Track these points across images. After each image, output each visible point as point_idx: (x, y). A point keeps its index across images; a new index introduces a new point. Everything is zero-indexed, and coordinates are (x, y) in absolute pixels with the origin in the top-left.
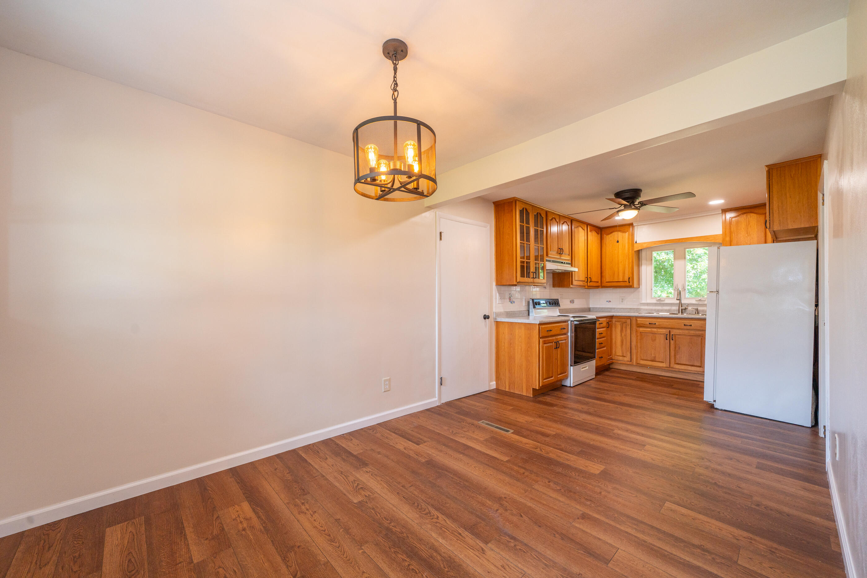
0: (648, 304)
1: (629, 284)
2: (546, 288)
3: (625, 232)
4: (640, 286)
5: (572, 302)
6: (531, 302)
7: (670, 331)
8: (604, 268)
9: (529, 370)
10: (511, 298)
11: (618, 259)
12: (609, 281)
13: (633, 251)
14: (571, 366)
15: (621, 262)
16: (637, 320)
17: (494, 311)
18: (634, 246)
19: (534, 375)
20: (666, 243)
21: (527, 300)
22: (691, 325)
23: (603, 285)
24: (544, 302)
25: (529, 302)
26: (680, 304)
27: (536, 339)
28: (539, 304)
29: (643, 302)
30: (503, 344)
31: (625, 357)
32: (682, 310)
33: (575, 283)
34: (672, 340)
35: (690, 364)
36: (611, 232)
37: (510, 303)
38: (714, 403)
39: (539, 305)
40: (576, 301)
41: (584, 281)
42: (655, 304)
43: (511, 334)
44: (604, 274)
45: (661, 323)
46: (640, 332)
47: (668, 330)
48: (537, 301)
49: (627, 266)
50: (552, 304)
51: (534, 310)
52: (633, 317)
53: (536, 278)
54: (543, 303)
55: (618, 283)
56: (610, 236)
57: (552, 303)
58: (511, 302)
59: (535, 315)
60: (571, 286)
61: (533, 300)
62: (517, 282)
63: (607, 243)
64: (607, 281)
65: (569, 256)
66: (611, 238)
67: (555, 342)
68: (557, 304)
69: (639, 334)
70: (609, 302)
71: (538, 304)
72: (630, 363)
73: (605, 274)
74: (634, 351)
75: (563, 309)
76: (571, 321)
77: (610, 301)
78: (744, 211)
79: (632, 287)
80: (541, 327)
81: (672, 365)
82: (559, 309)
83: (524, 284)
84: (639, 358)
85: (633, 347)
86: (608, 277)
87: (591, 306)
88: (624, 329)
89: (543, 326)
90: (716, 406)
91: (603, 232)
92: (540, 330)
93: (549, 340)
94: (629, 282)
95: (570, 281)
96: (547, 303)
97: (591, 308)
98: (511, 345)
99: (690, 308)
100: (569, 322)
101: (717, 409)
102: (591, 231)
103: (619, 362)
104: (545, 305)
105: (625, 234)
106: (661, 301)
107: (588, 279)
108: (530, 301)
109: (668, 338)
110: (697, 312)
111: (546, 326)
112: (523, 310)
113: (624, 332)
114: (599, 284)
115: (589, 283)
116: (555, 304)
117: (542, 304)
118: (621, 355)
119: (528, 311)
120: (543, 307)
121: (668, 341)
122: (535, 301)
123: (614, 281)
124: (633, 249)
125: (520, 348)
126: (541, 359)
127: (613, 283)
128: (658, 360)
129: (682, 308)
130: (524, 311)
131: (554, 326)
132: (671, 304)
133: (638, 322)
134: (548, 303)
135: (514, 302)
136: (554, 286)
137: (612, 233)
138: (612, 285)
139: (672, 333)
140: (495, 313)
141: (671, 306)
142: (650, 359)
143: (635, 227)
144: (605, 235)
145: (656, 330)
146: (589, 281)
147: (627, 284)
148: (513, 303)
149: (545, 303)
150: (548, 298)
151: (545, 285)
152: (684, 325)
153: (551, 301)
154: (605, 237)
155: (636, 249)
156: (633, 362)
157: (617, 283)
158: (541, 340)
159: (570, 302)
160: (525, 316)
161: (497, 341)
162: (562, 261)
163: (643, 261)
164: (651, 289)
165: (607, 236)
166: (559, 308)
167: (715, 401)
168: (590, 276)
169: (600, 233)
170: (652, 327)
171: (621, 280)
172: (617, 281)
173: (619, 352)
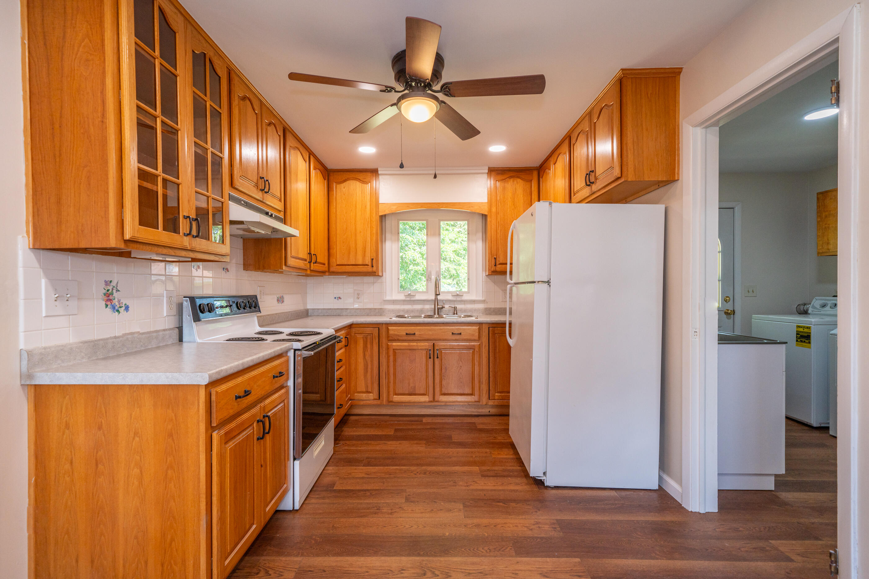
0: (394, 302)
1: (372, 269)
2: (228, 271)
3: (366, 183)
4: (384, 273)
5: (280, 300)
6: (187, 305)
7: (434, 344)
8: (333, 239)
9: (170, 544)
10: (115, 294)
11: (355, 226)
12: (341, 263)
13: (377, 215)
14: (295, 459)
15: (360, 232)
16: (388, 329)
17: (22, 346)
18: (378, 207)
19: (190, 563)
20: (422, 207)
21: (175, 300)
22: (460, 334)
23: (332, 269)
24: (224, 303)
25: (180, 307)
26: (436, 301)
27: (198, 437)
28: (211, 309)
29: (388, 298)
30: (67, 466)
31: (370, 392)
32: (438, 309)
33: (291, 262)
34: (438, 358)
35: (459, 392)
36: (344, 179)
37: (109, 310)
38: (544, 478)
39: (210, 311)
40: (287, 298)
41: (306, 260)
42: (404, 301)
43: (100, 428)
44: (333, 251)
45: (422, 333)
46: (393, 349)
47: (431, 343)
48: (205, 302)
49: (369, 239)
50: (244, 309)
51: (196, 324)
52: (383, 324)
53: (197, 236)
54: (222, 307)
55: (357, 267)
56: (342, 185)
57: (243, 305)
58: (113, 308)
59: (199, 341)
60: (284, 267)
61: (192, 300)
62: (126, 242)
63: (338, 198)
64: (338, 263)
65: (280, 202)
66: (344, 190)
67: (258, 421)
68: (255, 307)
69: (391, 353)
70: (338, 300)
71: (206, 309)
72: (378, 402)
73: (335, 251)
74: (384, 381)
75: (264, 316)
76: (295, 350)
77: (340, 298)
78: (512, 174)
79: (375, 275)
80: (217, 392)
81: (436, 399)
82: (257, 317)
83: (156, 249)
84: (391, 393)
85: (383, 375)
86: (339, 258)
87: (309, 307)
88: (369, 346)
89: (223, 387)
90: (549, 482)
91: (331, 178)
92: (214, 405)
93: (242, 423)
94: (372, 266)
95: (281, 258)
96: (231, 306)
97: (309, 310)
98: (100, 467)
99: (447, 306)
100: (291, 354)
101: (548, 487)
102: (315, 168)
103: (362, 403)
104: (227, 310)
105: (366, 185)
106: (412, 297)
107: (311, 257)
108: (185, 304)
109: (432, 356)
110: (455, 312)
111: (230, 384)
112: (163, 328)
113: (369, 350)
114: (325, 268)
115: (312, 264)
116: (250, 308)
117: (217, 308)
118: (364, 390)
119: (177, 330)
120: (221, 315)
121: (432, 359)
122: (199, 302)
123: (349, 263)
124: (377, 213)
125: (137, 471)
126: (215, 499)
127: (347, 266)
128: (418, 393)
129: (438, 307)
130: (164, 330)
131: (254, 377)
132: (424, 301)
133: (391, 332)
134: (234, 305)
135: (127, 308)
136: (246, 267)
137: (345, 181)
138: (347, 270)
139: (436, 348)
140: (25, 355)
141: (424, 304)
142: (407, 392)
143: (380, 177)
144: (335, 184)
145: (415, 344)
146: (313, 261)
147: (369, 269)
148: (122, 310)
149: (226, 307)
150: (234, 293)
151: (227, 259)
152: (453, 334)
153: (240, 300)
154: (334, 187)
155: (381, 214)
156: (383, 400)
157: (354, 267)
158: (215, 434)
159: (278, 300)
160: (167, 345)
161: (36, 457)
162: (267, 210)
163: (388, 235)
164: (399, 279)
165: (338, 186)
166: (259, 314)
167: (545, 474)
168: (314, 251)
169: (327, 178)
170: (410, 340)
171: (360, 263)
172: (354, 263)
173: (361, 386)
